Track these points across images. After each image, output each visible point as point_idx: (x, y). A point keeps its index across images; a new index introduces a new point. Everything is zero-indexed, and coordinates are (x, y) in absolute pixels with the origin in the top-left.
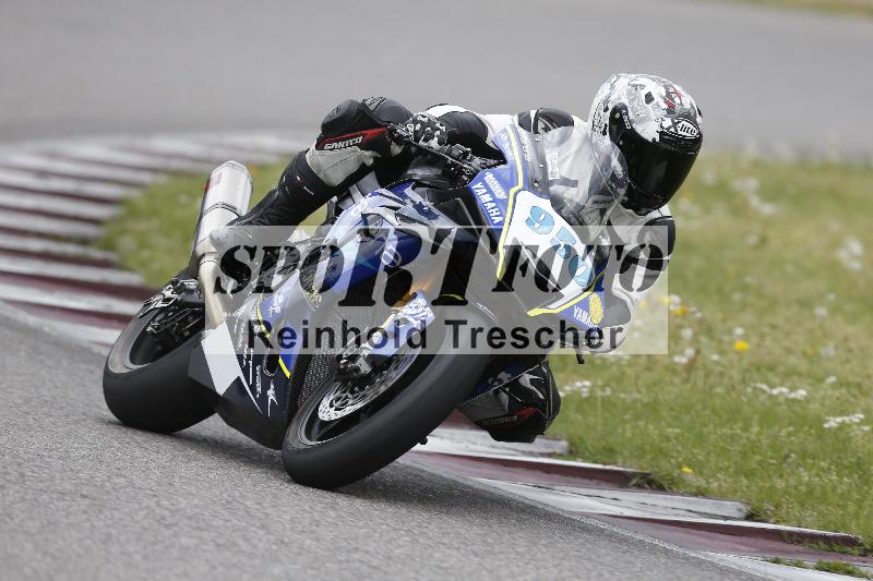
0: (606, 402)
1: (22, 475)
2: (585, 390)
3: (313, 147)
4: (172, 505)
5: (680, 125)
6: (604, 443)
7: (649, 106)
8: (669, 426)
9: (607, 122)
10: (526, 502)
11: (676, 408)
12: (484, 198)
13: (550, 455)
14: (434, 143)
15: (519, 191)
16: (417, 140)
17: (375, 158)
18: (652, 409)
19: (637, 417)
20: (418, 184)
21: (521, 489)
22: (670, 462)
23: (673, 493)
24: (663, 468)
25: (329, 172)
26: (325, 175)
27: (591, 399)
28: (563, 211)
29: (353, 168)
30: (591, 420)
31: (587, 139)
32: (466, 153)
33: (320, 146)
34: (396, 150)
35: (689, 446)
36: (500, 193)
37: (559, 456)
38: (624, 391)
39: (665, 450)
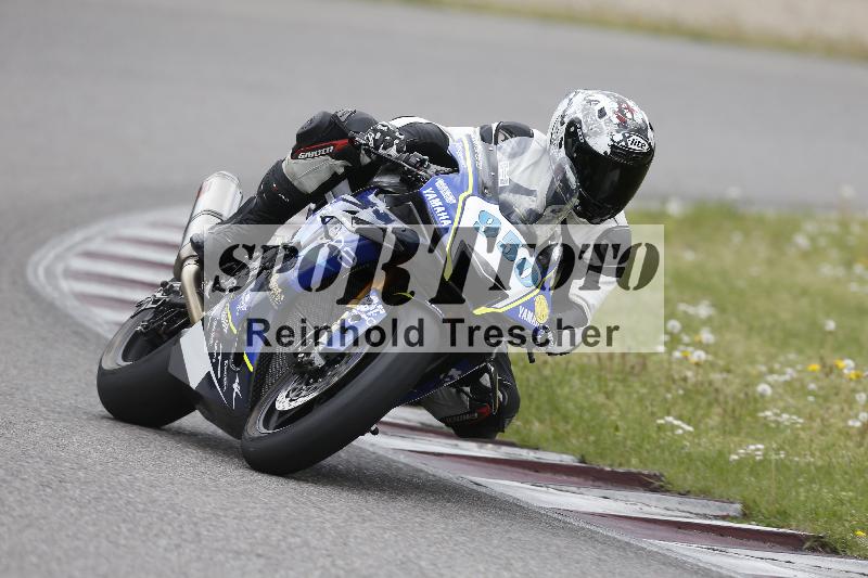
0: (780, 465)
1: (198, 534)
2: (759, 453)
3: (289, 156)
4: (347, 564)
5: (631, 139)
6: (777, 506)
7: (602, 121)
8: (843, 489)
9: (563, 135)
10: (701, 564)
11: (850, 472)
12: (433, 202)
13: (724, 518)
14: (393, 151)
15: (469, 196)
16: (377, 148)
17: (346, 167)
18: (827, 472)
19: (812, 481)
20: (381, 191)
21: (695, 551)
22: (844, 526)
23: (846, 556)
24: (837, 531)
25: (303, 180)
26: (300, 183)
27: (765, 462)
28: (513, 217)
29: (325, 176)
30: (765, 483)
31: (545, 151)
32: (423, 162)
33: (294, 155)
34: (365, 160)
35: (863, 509)
36: (450, 199)
37: (733, 519)
38: (799, 455)
39: (839, 513)
